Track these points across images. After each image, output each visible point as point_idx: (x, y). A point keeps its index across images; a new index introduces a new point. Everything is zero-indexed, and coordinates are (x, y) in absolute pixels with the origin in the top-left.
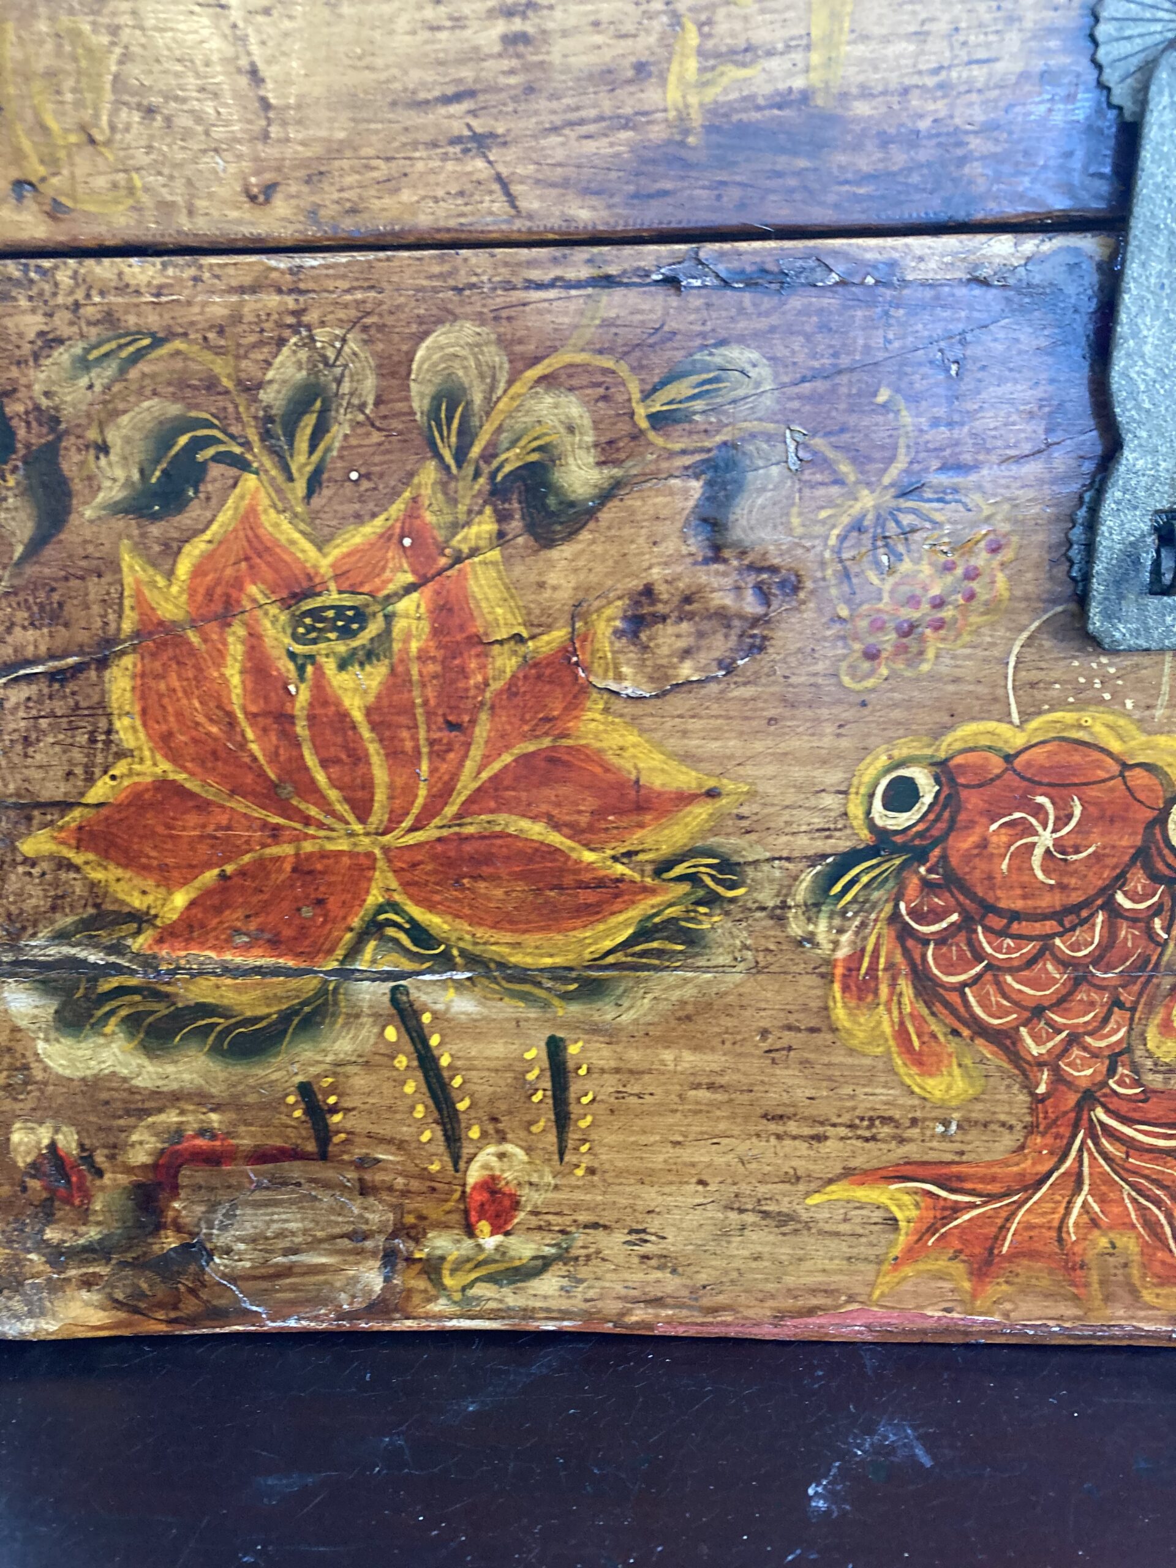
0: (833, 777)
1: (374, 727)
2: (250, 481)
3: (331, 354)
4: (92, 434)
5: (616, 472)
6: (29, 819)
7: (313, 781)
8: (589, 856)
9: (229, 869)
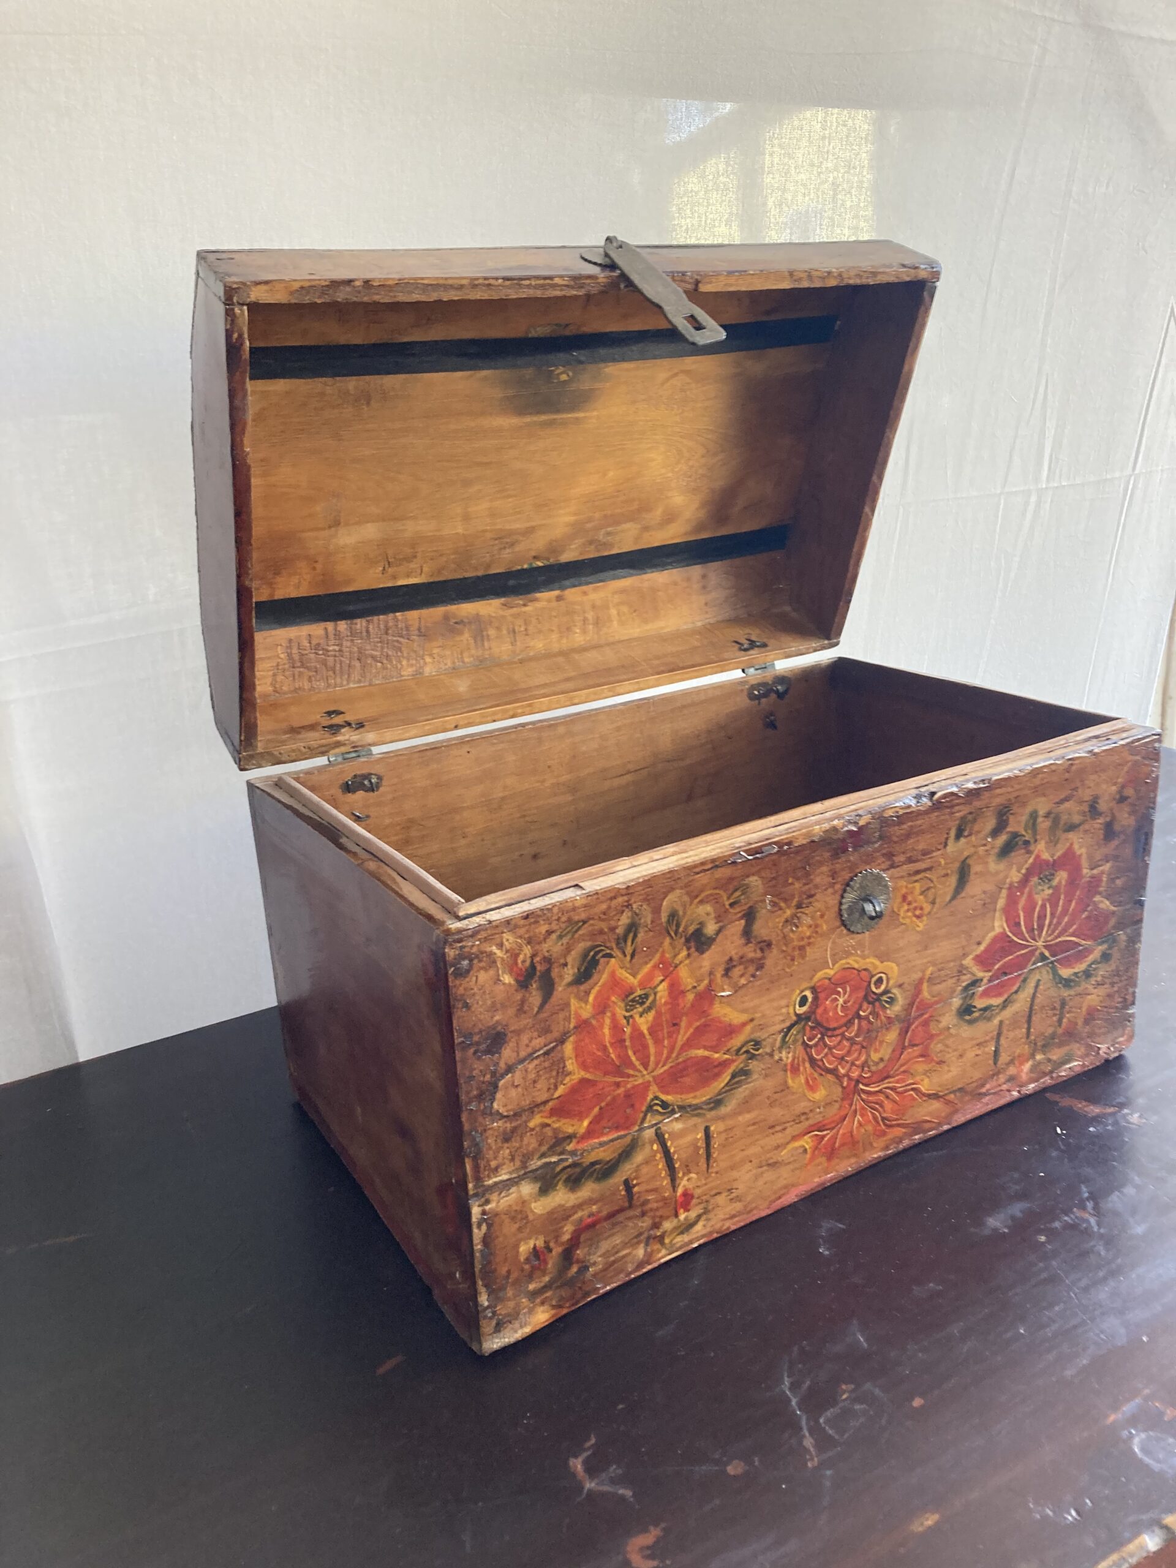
0: (783, 1002)
1: (650, 1034)
2: (613, 960)
3: (637, 911)
4: (562, 961)
5: (721, 924)
6: (533, 1112)
7: (631, 1061)
8: (716, 1056)
9: (603, 1104)
